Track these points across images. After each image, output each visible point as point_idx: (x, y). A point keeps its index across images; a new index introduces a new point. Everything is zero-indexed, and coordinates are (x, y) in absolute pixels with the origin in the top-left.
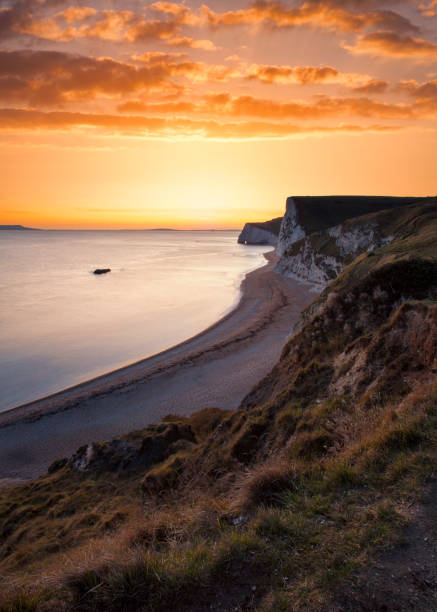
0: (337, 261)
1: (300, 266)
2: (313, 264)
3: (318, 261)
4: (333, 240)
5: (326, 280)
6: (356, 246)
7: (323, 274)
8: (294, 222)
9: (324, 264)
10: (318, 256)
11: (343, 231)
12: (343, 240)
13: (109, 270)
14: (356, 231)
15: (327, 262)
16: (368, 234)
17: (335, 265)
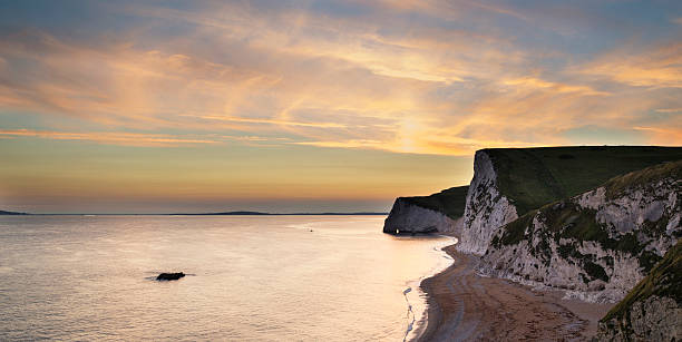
0: (604, 248)
1: (529, 261)
2: (555, 256)
3: (565, 252)
4: (590, 213)
5: (586, 281)
6: (640, 220)
7: (578, 271)
8: (493, 193)
9: (578, 255)
10: (563, 241)
11: (611, 197)
12: (611, 211)
13: (182, 275)
14: (639, 195)
15: (583, 251)
16: (665, 197)
17: (601, 254)
